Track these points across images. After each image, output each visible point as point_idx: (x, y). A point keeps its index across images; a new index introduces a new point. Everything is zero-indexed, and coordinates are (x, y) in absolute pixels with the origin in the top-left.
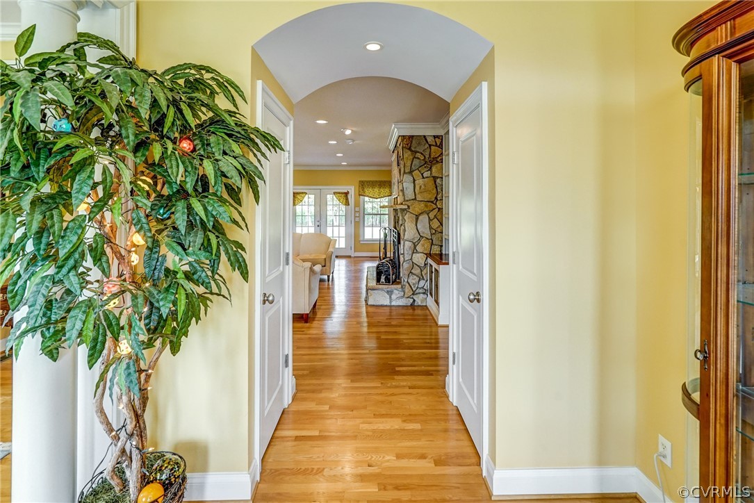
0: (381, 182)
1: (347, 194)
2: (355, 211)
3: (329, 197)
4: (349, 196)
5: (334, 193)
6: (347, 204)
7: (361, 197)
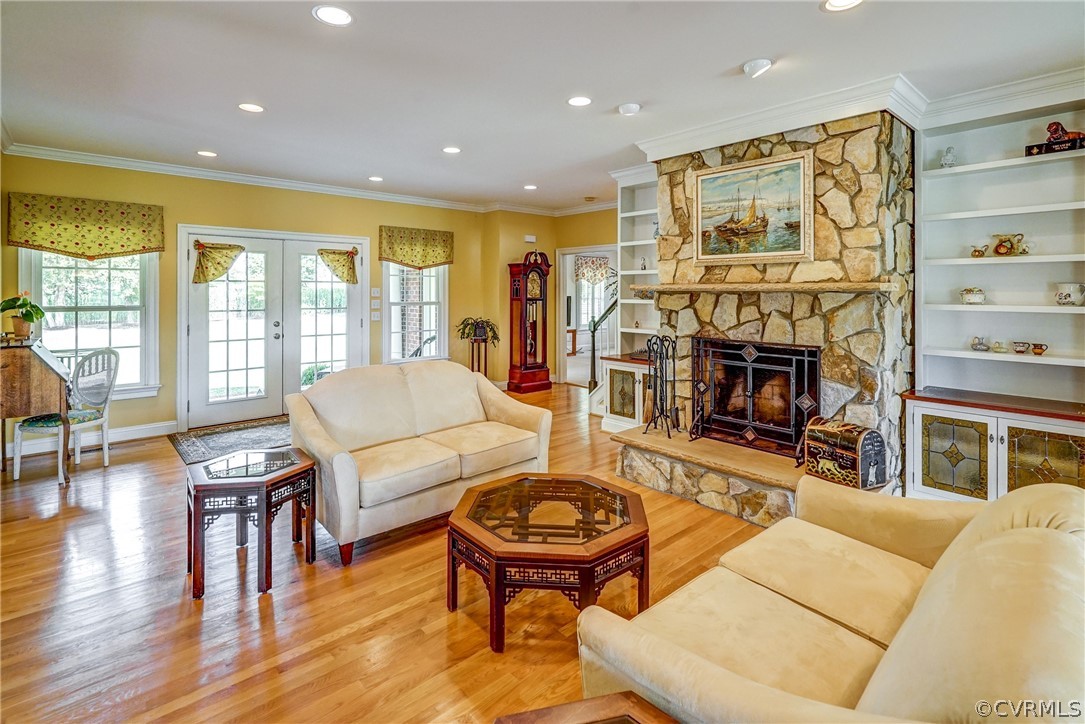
0: (427, 232)
1: (351, 255)
2: (372, 298)
3: (307, 262)
4: (357, 259)
5: (322, 252)
6: (352, 278)
7: (385, 263)
